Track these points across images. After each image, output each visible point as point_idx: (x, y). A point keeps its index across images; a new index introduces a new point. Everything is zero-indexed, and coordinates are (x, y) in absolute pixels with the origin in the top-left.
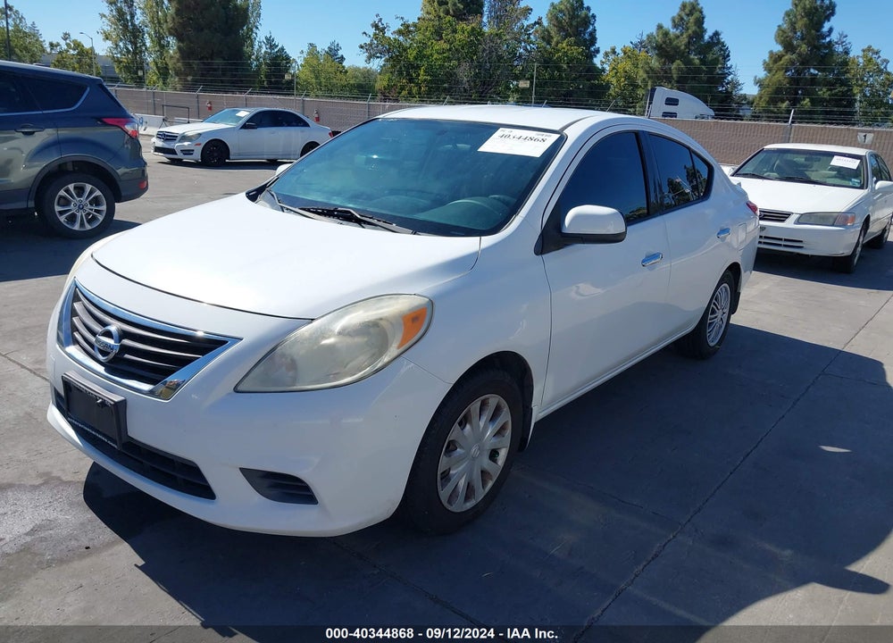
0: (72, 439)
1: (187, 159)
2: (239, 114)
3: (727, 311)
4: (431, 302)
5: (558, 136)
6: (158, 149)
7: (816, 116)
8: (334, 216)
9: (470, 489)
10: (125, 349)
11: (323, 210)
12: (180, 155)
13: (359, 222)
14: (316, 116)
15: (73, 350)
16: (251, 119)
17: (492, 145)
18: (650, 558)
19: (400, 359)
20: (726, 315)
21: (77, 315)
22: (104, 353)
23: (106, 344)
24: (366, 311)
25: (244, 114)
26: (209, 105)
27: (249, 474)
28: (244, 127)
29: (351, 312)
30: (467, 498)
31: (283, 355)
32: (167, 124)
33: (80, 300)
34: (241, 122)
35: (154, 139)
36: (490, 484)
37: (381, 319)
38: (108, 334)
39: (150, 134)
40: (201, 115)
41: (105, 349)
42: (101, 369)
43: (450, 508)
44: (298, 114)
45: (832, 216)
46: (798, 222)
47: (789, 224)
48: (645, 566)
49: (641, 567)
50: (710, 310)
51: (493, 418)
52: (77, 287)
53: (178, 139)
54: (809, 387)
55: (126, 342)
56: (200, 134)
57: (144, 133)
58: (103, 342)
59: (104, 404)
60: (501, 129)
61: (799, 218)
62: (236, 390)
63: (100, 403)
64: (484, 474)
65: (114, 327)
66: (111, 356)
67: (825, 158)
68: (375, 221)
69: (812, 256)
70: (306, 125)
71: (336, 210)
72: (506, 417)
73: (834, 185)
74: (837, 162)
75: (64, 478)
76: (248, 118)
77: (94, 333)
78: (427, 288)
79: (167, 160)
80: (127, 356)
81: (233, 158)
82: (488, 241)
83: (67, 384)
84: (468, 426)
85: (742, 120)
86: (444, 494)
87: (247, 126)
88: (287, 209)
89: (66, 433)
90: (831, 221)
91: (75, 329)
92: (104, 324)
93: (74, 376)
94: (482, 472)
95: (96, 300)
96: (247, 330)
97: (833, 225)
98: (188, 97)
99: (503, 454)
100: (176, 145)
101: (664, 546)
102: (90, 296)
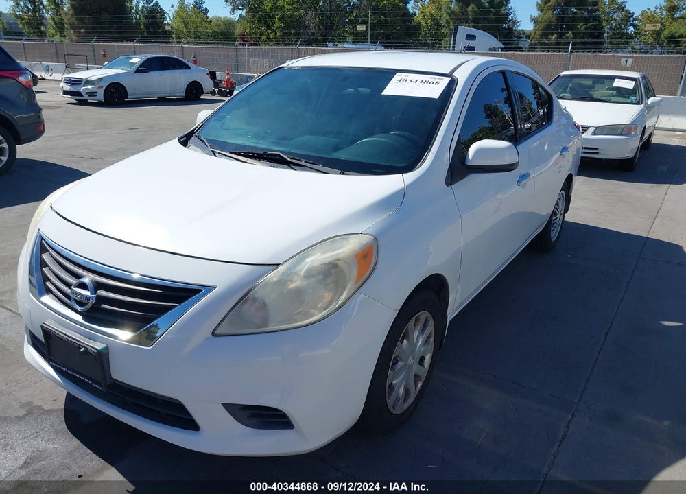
0: (51, 376)
1: (91, 99)
2: (132, 61)
3: (562, 212)
4: (376, 239)
5: (449, 79)
6: (66, 92)
7: (588, 46)
8: (264, 159)
9: (407, 392)
10: (101, 300)
11: (253, 154)
12: (86, 97)
13: (289, 165)
14: (194, 59)
15: (47, 299)
16: (143, 65)
17: (394, 88)
18: (560, 439)
19: (357, 294)
20: (562, 216)
21: (46, 265)
22: (80, 304)
23: (83, 295)
24: (322, 253)
25: (136, 60)
26: (103, 53)
27: (229, 408)
28: (138, 71)
29: (311, 255)
30: (405, 400)
31: (254, 300)
32: (70, 70)
33: (47, 251)
34: (135, 68)
35: (62, 84)
36: (420, 385)
37: (339, 260)
38: (83, 286)
39: (56, 79)
40: (98, 62)
41: (82, 300)
42: (79, 318)
43: (394, 412)
44: (180, 58)
45: (619, 128)
46: (594, 133)
47: (588, 135)
48: (559, 446)
49: (556, 448)
50: (554, 214)
51: (422, 331)
52: (42, 239)
53: (83, 83)
54: (634, 271)
55: (102, 293)
56: (101, 79)
57: (51, 78)
58: (79, 294)
59: (87, 351)
60: (398, 74)
61: (595, 130)
62: (214, 334)
63: (84, 351)
64: (417, 377)
65: (87, 279)
66: (89, 306)
67: (608, 81)
68: (303, 163)
69: (605, 160)
70: (188, 67)
71: (265, 153)
72: (431, 328)
73: (618, 103)
74: (617, 83)
75: (46, 407)
76: (139, 64)
77: (68, 285)
78: (369, 226)
79: (74, 101)
80: (104, 306)
81: (131, 97)
82: (410, 177)
83: (47, 332)
84: (405, 341)
85: (522, 51)
86: (390, 402)
87: (140, 70)
88: (219, 153)
89: (48, 373)
90: (620, 131)
91: (46, 279)
92: (78, 276)
93: (53, 325)
94: (415, 376)
95: (65, 253)
96: (220, 278)
97: (621, 135)
98: (85, 47)
99: (428, 358)
100: (82, 89)
101: (568, 425)
102: (59, 248)
